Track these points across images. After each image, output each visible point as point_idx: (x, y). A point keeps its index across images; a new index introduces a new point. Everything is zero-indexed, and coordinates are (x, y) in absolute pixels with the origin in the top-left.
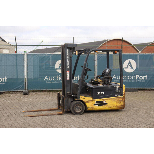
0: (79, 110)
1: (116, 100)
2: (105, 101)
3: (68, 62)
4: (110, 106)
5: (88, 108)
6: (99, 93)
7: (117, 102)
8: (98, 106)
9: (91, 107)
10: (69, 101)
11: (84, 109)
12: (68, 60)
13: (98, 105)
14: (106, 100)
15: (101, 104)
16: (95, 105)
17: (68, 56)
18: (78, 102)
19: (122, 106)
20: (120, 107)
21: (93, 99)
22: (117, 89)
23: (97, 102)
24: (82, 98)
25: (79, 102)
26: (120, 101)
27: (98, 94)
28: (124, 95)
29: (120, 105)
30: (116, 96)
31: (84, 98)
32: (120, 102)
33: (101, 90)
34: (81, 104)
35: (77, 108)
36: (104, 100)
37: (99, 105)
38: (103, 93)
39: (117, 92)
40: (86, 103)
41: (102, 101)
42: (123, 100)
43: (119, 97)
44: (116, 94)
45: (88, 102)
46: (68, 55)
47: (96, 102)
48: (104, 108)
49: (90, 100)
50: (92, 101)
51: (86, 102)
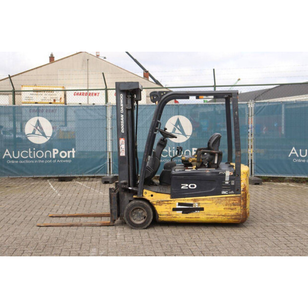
0: (142, 218)
1: (224, 202)
2: (199, 204)
3: (122, 119)
4: (210, 215)
5: (160, 215)
6: (184, 186)
7: (227, 207)
8: (183, 213)
9: (168, 215)
10: (125, 200)
11: (152, 218)
12: (122, 116)
13: (181, 212)
14: (199, 202)
15: (188, 209)
16: (175, 210)
17: (122, 108)
18: (137, 201)
19: (240, 215)
20: (235, 219)
21: (172, 197)
22: (227, 179)
23: (180, 204)
24: (147, 194)
25: (141, 202)
26: (234, 205)
27: (182, 187)
28: (242, 193)
29: (233, 213)
30: (224, 192)
31: (152, 196)
32: (233, 207)
33: (189, 178)
34: (143, 206)
35: (136, 215)
36: (195, 200)
37: (185, 211)
38: (194, 186)
39: (227, 185)
40: (155, 206)
41: (191, 202)
42: (242, 203)
43: (232, 197)
44: (225, 189)
45: (160, 203)
46: (122, 105)
47: (177, 204)
48: (197, 219)
49: (165, 199)
50: (168, 201)
51: (155, 203)
